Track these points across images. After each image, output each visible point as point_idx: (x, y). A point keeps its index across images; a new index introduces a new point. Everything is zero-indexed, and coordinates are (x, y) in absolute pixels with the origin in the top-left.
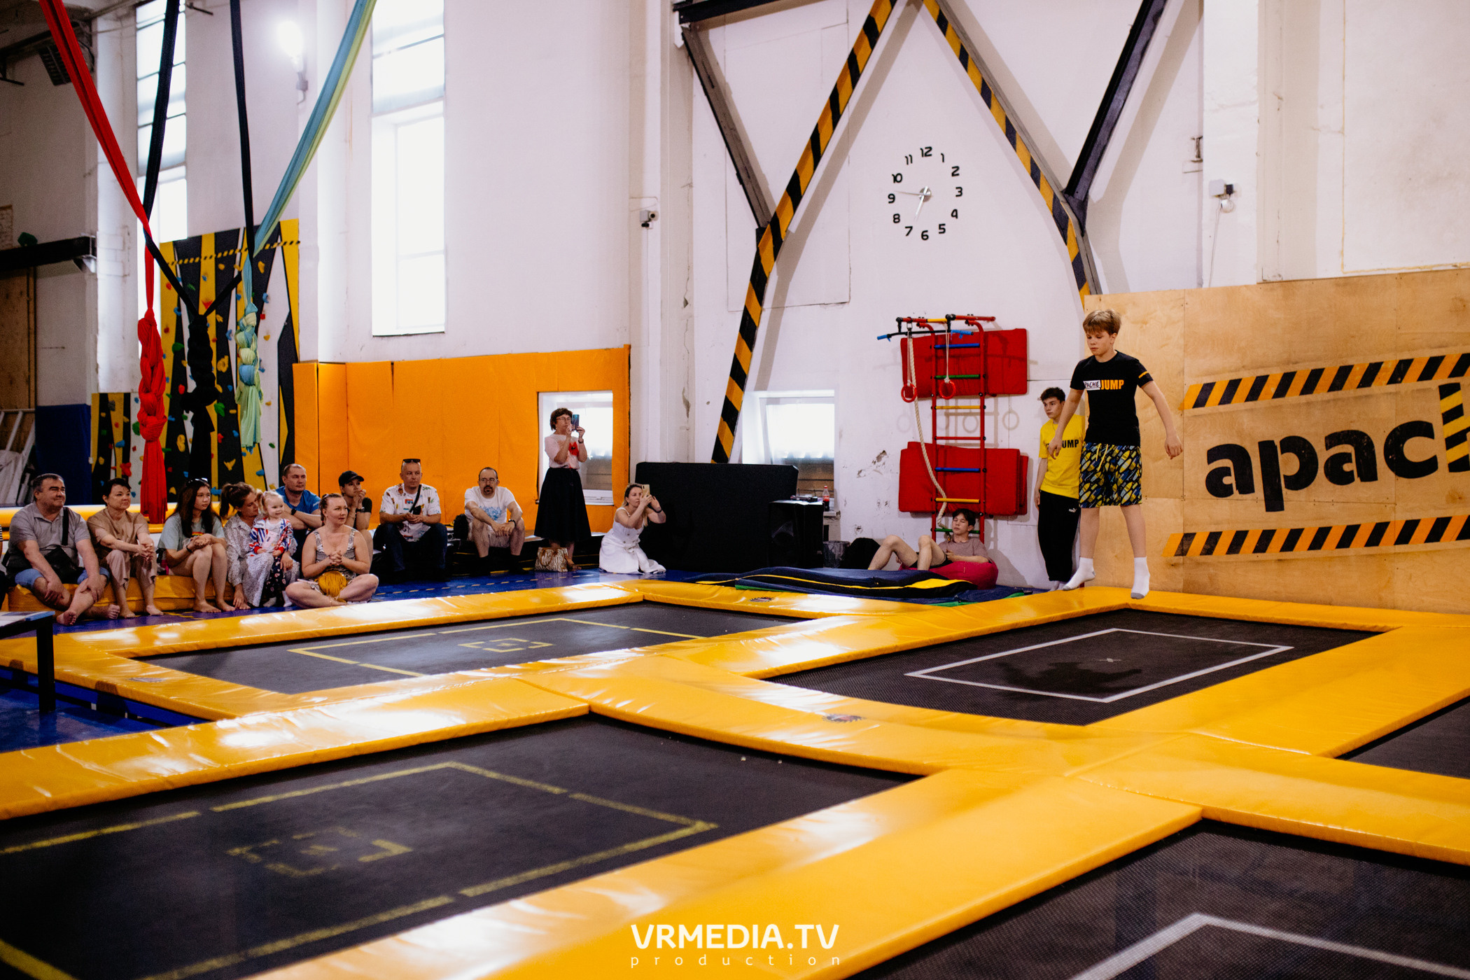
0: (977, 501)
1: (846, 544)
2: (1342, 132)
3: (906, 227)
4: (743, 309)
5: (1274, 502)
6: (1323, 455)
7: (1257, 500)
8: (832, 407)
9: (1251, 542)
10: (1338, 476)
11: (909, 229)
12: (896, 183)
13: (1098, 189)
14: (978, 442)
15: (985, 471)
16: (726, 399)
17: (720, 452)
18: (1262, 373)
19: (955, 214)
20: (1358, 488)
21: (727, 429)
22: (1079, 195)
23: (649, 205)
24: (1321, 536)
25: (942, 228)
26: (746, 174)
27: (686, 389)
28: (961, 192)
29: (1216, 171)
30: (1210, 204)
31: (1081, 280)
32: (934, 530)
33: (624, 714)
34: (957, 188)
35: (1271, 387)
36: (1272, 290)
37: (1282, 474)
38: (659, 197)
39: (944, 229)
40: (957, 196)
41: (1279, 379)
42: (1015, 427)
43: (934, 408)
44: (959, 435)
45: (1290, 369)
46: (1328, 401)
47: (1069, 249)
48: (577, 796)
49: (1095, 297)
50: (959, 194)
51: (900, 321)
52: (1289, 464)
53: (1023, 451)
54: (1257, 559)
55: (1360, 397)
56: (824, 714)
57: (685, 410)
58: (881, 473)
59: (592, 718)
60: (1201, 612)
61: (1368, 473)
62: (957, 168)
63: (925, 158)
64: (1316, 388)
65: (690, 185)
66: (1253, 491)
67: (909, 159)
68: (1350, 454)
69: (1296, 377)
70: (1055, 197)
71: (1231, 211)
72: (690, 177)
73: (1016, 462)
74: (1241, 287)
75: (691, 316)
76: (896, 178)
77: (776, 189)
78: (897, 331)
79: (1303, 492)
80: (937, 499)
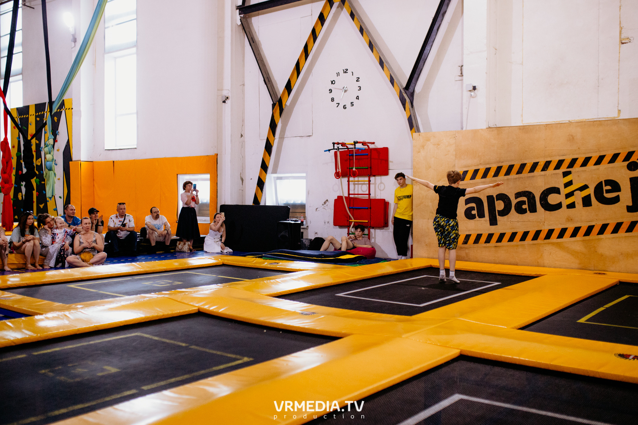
0: (367, 221)
1: (311, 240)
2: (522, 64)
3: (337, 104)
4: (266, 138)
5: (493, 222)
6: (514, 202)
7: (486, 221)
8: (305, 181)
9: (483, 239)
10: (520, 210)
11: (338, 104)
12: (332, 84)
13: (419, 87)
14: (368, 196)
15: (370, 208)
16: (259, 177)
17: (256, 200)
18: (488, 166)
19: (358, 98)
20: (529, 215)
21: (260, 190)
22: (411, 90)
23: (226, 93)
24: (513, 236)
25: (352, 104)
26: (268, 80)
27: (242, 173)
28: (360, 88)
29: (469, 80)
30: (466, 94)
31: (411, 126)
32: (348, 234)
33: (213, 312)
34: (359, 87)
35: (492, 173)
36: (492, 131)
37: (497, 209)
38: (230, 90)
39: (353, 104)
40: (358, 90)
41: (495, 169)
42: (383, 190)
43: (348, 181)
44: (359, 193)
45: (500, 165)
46: (516, 178)
47: (407, 113)
48: (193, 347)
49: (417, 134)
50: (360, 89)
51: (334, 144)
52: (500, 205)
53: (386, 200)
54: (486, 246)
55: (530, 177)
56: (300, 312)
57: (241, 182)
58: (326, 210)
59: (200, 314)
60: (462, 268)
61: (533, 210)
62: (359, 78)
63: (345, 74)
64: (511, 173)
65: (244, 85)
66: (485, 217)
67: (338, 74)
68: (525, 201)
69: (503, 168)
70: (400, 91)
71: (475, 97)
72: (244, 81)
73: (384, 204)
74: (479, 129)
75: (244, 141)
76: (333, 82)
77: (281, 87)
78: (333, 148)
79: (505, 217)
80: (350, 221)
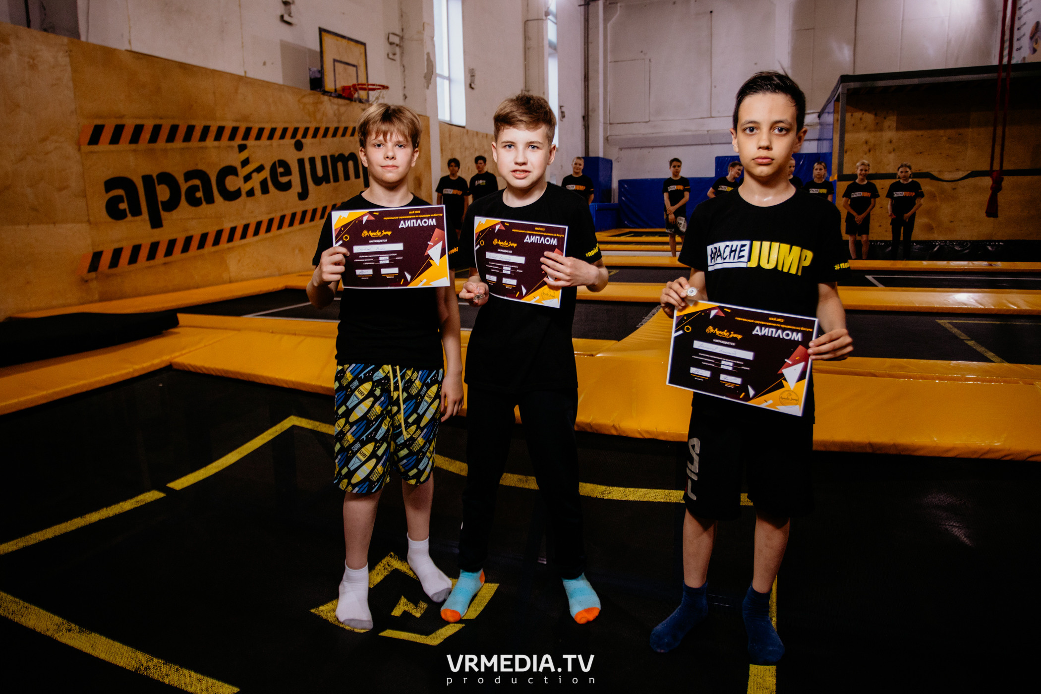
5: (156, 222)
6: (184, 187)
7: (144, 220)
9: (144, 253)
10: (194, 202)
18: (139, 122)
20: (205, 208)
24: (188, 242)
35: (146, 135)
37: (160, 200)
41: (151, 129)
45: (158, 122)
46: (183, 149)
52: (163, 193)
54: (149, 265)
55: (201, 148)
61: (210, 200)
64: (175, 139)
66: (142, 214)
68: (199, 186)
79: (174, 213)
